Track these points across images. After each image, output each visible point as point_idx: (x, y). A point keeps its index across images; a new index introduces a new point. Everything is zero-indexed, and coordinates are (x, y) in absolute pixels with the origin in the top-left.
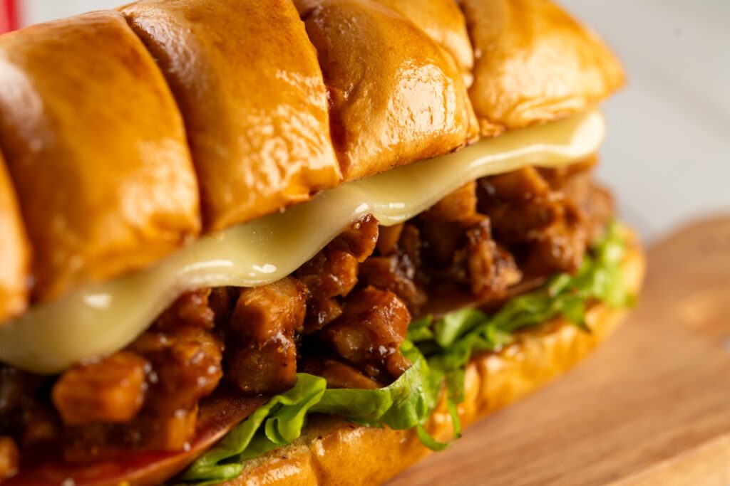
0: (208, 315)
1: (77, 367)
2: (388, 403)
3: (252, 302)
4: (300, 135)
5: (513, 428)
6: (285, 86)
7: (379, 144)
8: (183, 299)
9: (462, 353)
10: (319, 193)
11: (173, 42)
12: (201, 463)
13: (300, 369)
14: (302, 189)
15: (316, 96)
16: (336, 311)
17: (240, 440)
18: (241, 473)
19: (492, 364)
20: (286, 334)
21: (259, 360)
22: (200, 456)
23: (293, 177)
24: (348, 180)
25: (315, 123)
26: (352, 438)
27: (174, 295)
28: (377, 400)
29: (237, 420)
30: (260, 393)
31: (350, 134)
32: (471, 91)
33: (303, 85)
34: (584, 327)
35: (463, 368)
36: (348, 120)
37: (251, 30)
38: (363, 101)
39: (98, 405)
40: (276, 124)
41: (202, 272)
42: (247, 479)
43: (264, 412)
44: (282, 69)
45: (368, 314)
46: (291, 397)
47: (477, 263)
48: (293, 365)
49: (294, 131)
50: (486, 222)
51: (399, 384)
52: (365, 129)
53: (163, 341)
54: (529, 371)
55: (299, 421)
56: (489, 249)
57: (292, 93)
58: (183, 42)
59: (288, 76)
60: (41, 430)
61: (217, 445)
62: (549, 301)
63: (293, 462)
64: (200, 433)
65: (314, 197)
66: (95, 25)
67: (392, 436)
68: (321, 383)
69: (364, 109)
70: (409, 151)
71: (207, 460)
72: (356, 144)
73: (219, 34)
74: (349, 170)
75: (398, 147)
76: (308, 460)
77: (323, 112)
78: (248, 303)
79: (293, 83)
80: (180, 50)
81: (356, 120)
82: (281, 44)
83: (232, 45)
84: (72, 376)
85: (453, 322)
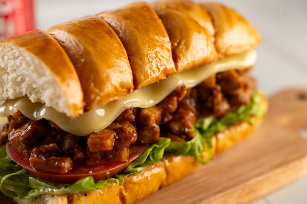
0: (133, 117)
1: (93, 133)
2: (189, 147)
3: (146, 113)
4: (163, 57)
5: (227, 158)
6: (158, 41)
7: (187, 60)
8: (126, 111)
9: (210, 132)
10: (169, 77)
11: (120, 26)
12: (130, 167)
13: (161, 136)
14: (164, 75)
15: (167, 44)
16: (170, 117)
17: (143, 159)
18: (143, 170)
19: (221, 136)
20: (156, 124)
21: (148, 133)
22: (129, 165)
23: (162, 71)
24: (178, 72)
25: (168, 53)
26: (177, 160)
27: (124, 110)
28: (186, 146)
29: (141, 152)
30: (148, 144)
31: (178, 57)
32: (215, 43)
33: (163, 41)
34: (250, 124)
35: (211, 137)
36: (177, 52)
37: (146, 22)
38: (182, 46)
39: (103, 145)
40: (156, 53)
41: (132, 102)
42: (145, 172)
43: (151, 149)
44: (157, 35)
45: (182, 118)
46: (158, 145)
47: (216, 101)
48: (158, 135)
49: (162, 56)
50: (219, 88)
51: (193, 141)
52: (183, 55)
53: (119, 125)
54: (232, 139)
55: (162, 153)
56: (220, 96)
57: (160, 43)
58: (123, 26)
59: (158, 38)
60: (80, 155)
61: (134, 161)
62: (238, 115)
63: (159, 167)
64: (130, 156)
65: (167, 78)
66: (94, 21)
67: (190, 159)
68: (169, 140)
69: (182, 49)
70: (197, 63)
71: (132, 166)
72: (180, 60)
73: (135, 24)
74: (178, 69)
75: (193, 62)
76: (163, 166)
77: (169, 50)
78: (145, 113)
79: (160, 40)
80: (123, 29)
81: (180, 52)
82: (155, 27)
83: (140, 28)
84: (92, 136)
85: (207, 121)
